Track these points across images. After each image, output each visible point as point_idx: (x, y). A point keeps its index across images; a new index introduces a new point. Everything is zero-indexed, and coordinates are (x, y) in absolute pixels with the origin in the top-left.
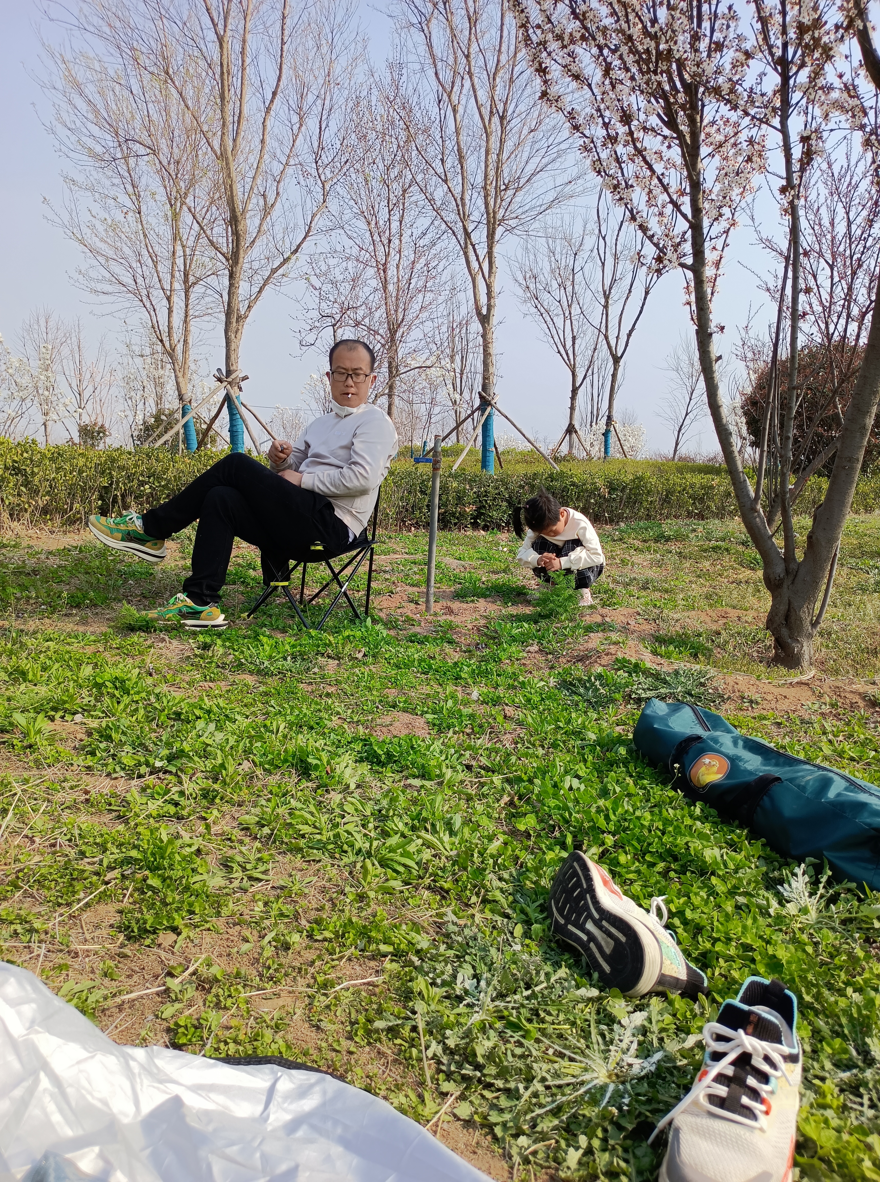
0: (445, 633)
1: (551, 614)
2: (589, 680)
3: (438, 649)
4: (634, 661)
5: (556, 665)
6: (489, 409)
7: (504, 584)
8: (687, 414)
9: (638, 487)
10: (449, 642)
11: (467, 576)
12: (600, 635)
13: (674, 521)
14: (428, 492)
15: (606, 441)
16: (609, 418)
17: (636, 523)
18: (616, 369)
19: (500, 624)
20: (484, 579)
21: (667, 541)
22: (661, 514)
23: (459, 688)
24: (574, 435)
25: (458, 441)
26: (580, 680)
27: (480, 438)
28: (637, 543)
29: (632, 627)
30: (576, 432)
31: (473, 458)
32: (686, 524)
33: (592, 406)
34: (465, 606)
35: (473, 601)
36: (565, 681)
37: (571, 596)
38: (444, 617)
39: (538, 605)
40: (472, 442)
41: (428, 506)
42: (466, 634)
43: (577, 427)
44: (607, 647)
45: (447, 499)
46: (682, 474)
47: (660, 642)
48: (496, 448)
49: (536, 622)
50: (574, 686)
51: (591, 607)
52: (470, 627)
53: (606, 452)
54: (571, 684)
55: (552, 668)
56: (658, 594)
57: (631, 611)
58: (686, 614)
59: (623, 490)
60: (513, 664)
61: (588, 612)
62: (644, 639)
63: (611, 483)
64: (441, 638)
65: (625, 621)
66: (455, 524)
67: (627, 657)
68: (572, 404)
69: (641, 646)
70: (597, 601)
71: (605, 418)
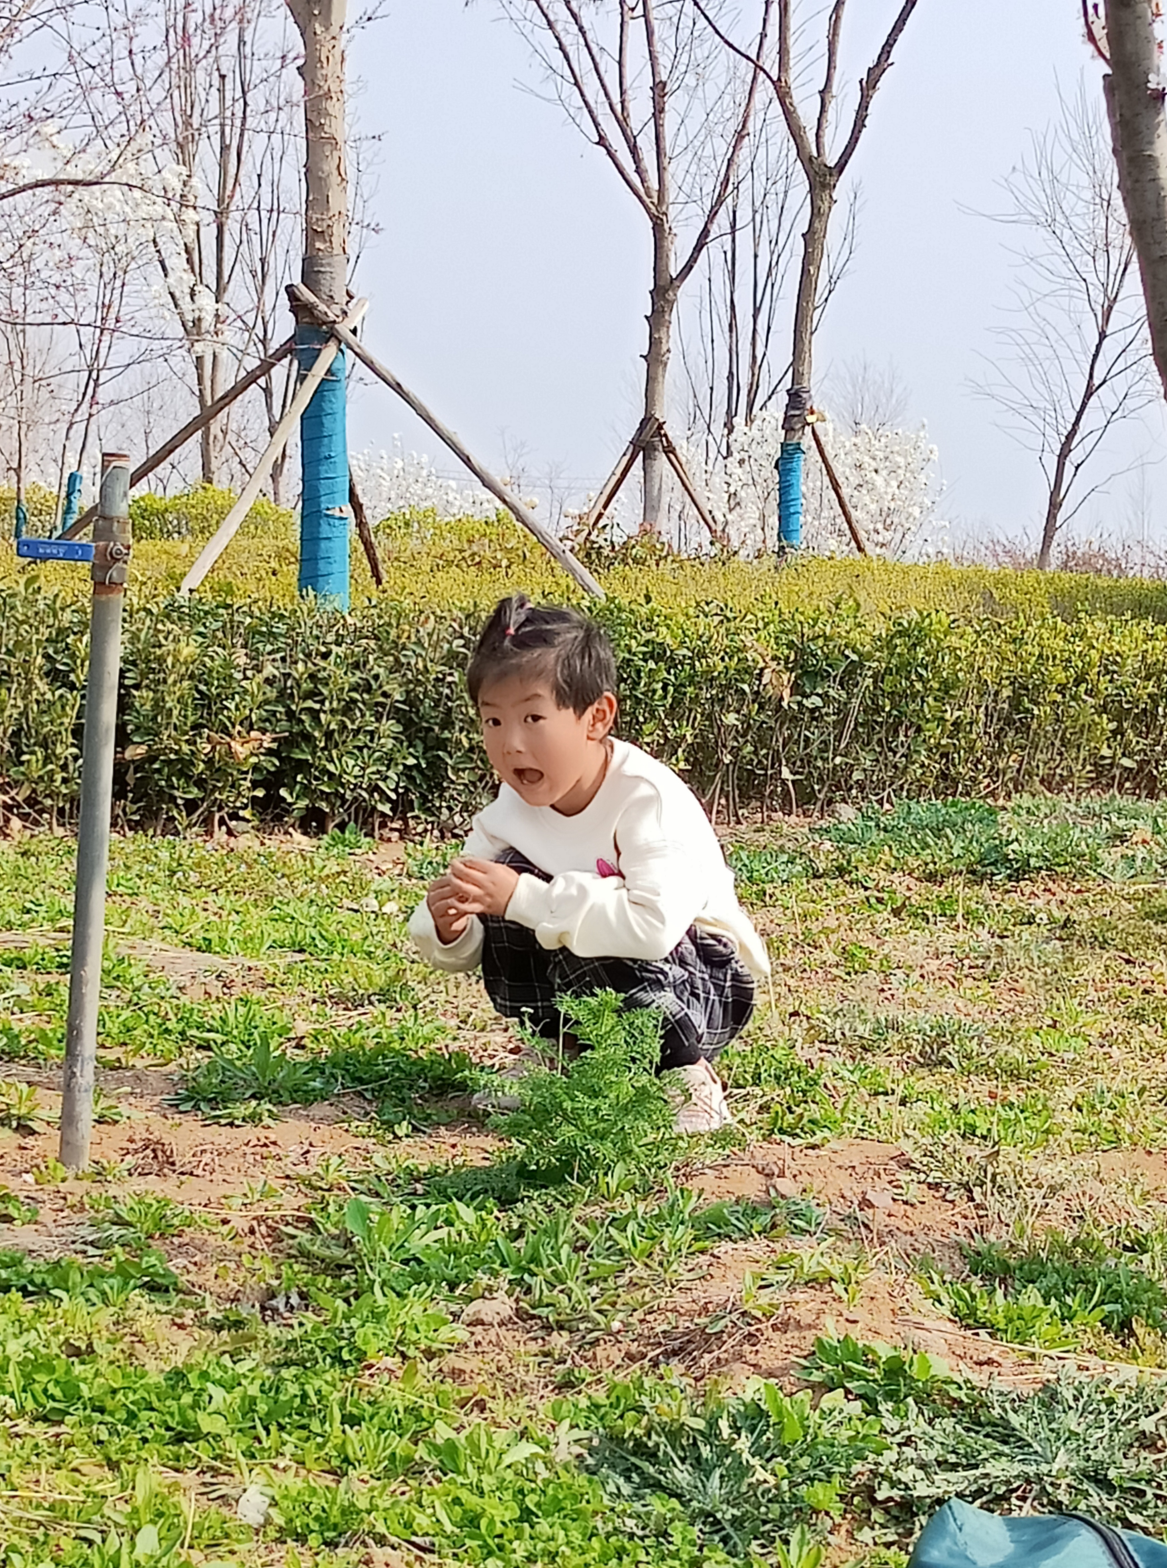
0: (139, 1249)
1: (567, 1166)
2: (711, 1433)
3: (105, 1316)
4: (884, 1351)
5: (584, 1372)
6: (329, 353)
7: (382, 1050)
8: (1089, 393)
9: (904, 668)
10: (153, 1288)
11: (235, 1015)
12: (757, 1247)
13: (1045, 800)
14: (80, 677)
15: (785, 488)
16: (796, 398)
17: (899, 806)
18: (817, 214)
19: (363, 1213)
20: (302, 1028)
21: (1016, 876)
22: (994, 773)
23: (190, 1479)
24: (661, 461)
25: (208, 478)
26: (674, 1434)
27: (294, 467)
28: (901, 883)
29: (878, 1219)
30: (669, 450)
31: (269, 545)
32: (1091, 814)
33: (733, 353)
34: (221, 1136)
35: (254, 1118)
36: (615, 1438)
37: (642, 1094)
38: (138, 1184)
39: (515, 1130)
40: (263, 480)
41: (77, 732)
42: (223, 1256)
43: (674, 431)
44: (780, 1296)
45: (158, 705)
46: (1072, 617)
47: (988, 1275)
48: (357, 508)
49: (507, 1201)
50: (652, 1456)
51: (722, 1137)
52: (240, 1223)
53: (785, 531)
54: (640, 1449)
55: (567, 1385)
56: (982, 1086)
57: (877, 1152)
58: (1087, 1163)
59: (848, 679)
60: (412, 1373)
61: (712, 1156)
62: (925, 1265)
63: (801, 652)
64: (122, 1271)
65: (853, 1190)
66: (191, 806)
67: (859, 1336)
68: (654, 342)
69: (915, 1292)
70: (750, 1113)
71: (782, 399)
